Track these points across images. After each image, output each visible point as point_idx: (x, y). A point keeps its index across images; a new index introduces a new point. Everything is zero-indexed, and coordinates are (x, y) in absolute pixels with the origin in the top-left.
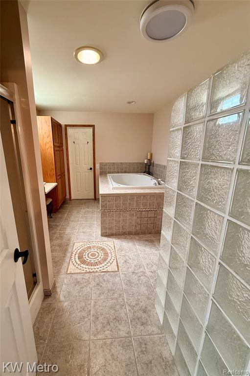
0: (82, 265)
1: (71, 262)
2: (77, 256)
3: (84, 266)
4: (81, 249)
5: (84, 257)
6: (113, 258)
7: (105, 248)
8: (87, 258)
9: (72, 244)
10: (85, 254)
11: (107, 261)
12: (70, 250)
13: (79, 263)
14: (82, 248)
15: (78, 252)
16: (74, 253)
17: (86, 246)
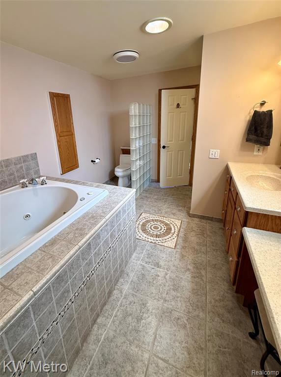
0: (169, 223)
1: (179, 227)
2: (173, 231)
3: (167, 221)
4: (168, 237)
5: (165, 229)
6: (140, 220)
7: (141, 231)
8: (163, 227)
9: (178, 247)
10: (164, 231)
11: (147, 219)
12: (180, 240)
13: (171, 225)
14: (165, 238)
15: (171, 234)
16: (175, 235)
17: (160, 239)
